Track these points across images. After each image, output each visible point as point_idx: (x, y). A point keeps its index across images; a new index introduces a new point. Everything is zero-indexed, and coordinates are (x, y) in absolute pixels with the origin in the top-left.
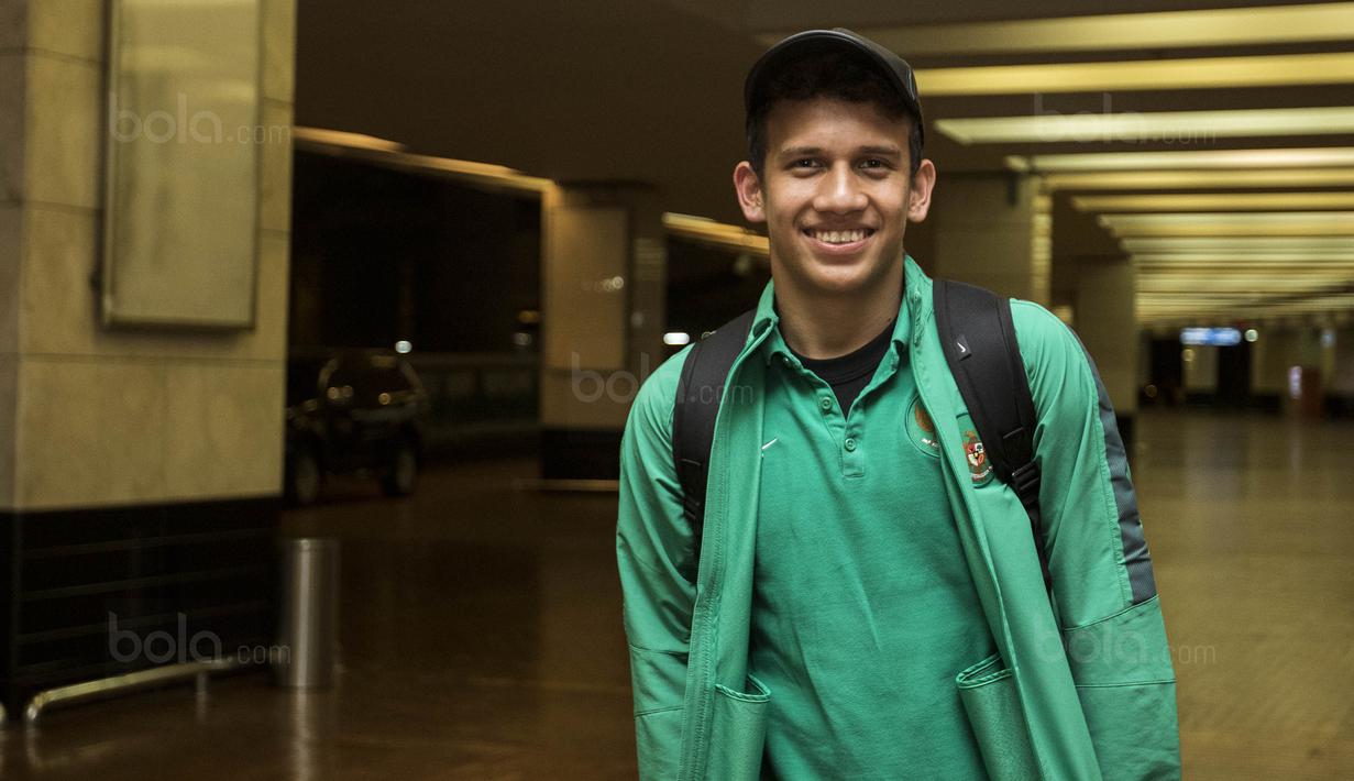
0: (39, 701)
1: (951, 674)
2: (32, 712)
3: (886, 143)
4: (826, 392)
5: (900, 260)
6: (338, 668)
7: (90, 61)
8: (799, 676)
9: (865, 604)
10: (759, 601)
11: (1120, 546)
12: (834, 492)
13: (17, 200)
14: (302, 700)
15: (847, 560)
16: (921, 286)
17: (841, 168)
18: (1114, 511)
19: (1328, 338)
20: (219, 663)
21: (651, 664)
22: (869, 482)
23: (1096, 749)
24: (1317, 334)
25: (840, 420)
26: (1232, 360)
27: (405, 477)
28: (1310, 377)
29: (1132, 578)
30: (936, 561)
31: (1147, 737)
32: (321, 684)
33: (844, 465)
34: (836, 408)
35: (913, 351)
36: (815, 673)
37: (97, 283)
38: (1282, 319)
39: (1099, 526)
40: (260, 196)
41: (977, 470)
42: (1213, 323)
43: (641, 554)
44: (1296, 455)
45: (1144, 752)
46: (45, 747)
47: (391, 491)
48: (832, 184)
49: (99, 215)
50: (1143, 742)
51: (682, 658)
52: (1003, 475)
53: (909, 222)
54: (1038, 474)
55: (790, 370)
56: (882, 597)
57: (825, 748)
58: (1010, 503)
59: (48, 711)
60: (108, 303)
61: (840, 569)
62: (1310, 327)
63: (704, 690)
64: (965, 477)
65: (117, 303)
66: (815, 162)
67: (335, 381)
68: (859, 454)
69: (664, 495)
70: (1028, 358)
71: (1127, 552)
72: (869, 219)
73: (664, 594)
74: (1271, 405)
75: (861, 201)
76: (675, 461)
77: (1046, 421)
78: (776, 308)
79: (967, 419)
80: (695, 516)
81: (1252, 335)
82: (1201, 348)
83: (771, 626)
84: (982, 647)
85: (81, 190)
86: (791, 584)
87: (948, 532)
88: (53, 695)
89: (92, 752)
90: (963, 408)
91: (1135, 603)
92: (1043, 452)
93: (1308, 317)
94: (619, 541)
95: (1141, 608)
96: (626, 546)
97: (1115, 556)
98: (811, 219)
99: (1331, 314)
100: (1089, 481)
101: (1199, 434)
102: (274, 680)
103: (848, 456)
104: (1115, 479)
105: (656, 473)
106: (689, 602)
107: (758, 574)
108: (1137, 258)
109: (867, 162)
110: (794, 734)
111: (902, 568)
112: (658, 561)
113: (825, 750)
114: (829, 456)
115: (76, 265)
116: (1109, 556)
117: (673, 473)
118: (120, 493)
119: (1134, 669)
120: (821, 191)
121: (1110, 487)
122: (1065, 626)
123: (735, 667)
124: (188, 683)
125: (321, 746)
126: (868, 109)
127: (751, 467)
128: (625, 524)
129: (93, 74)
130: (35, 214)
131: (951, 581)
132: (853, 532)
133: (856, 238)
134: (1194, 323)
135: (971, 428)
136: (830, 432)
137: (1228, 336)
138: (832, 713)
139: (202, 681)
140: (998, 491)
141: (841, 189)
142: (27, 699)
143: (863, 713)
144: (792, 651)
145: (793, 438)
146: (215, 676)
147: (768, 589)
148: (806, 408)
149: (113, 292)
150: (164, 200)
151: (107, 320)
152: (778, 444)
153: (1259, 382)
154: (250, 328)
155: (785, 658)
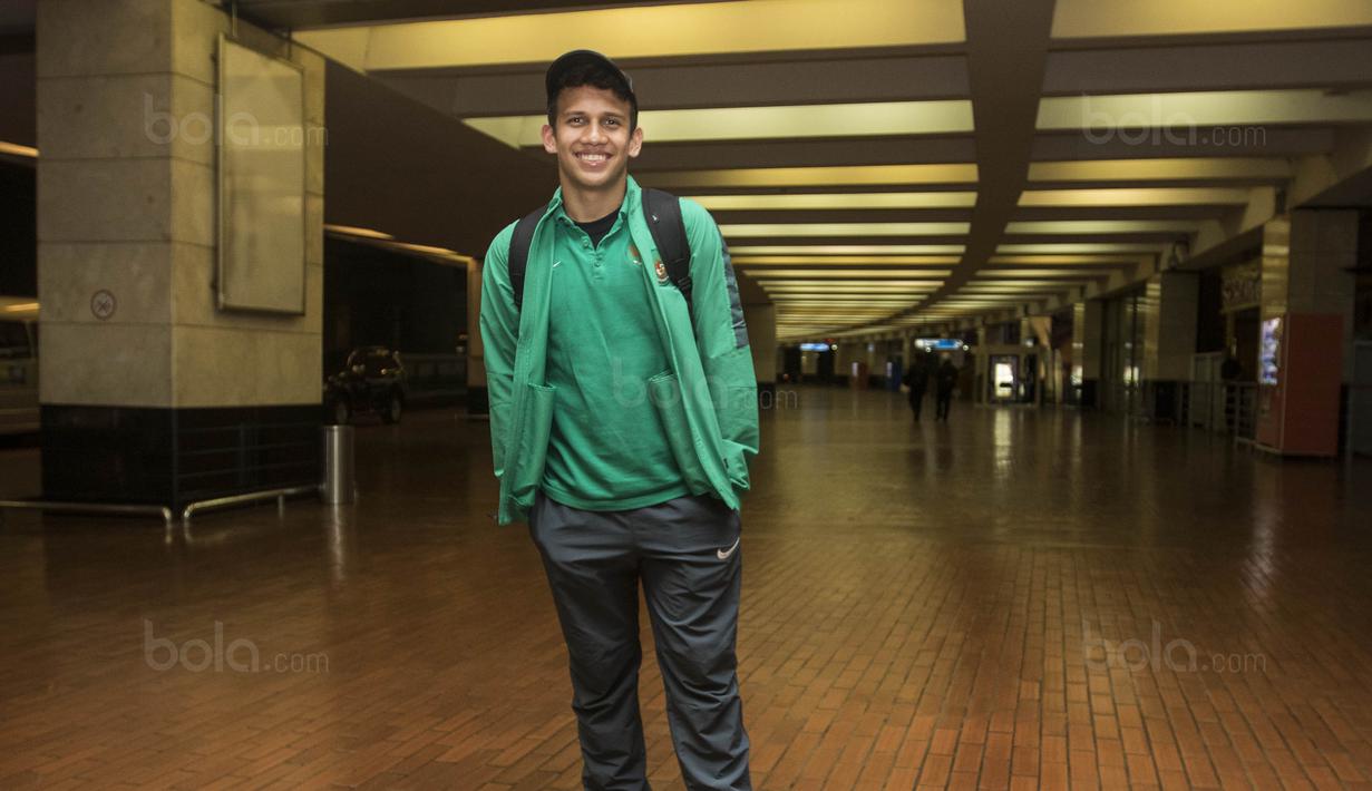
0: (190, 508)
1: (647, 378)
2: (186, 514)
3: (616, 111)
4: (586, 239)
5: (624, 175)
6: (356, 494)
7: (207, 165)
8: (571, 381)
9: (604, 343)
10: (551, 344)
11: (731, 319)
12: (589, 287)
13: (168, 240)
14: (336, 509)
15: (595, 321)
16: (636, 190)
17: (595, 122)
18: (729, 303)
19: (871, 349)
20: (291, 491)
21: (497, 380)
22: (606, 282)
23: (718, 418)
24: (866, 345)
25: (593, 252)
26: (825, 359)
27: (396, 413)
28: (862, 367)
29: (736, 335)
30: (640, 323)
31: (743, 413)
32: (346, 501)
33: (593, 274)
34: (591, 246)
35: (630, 216)
36: (580, 378)
37: (214, 286)
38: (849, 338)
39: (721, 309)
40: (306, 244)
41: (661, 277)
42: (816, 342)
43: (493, 324)
44: (855, 404)
45: (741, 421)
46: (194, 532)
47: (388, 420)
48: (590, 130)
49: (215, 249)
50: (741, 415)
51: (511, 377)
52: (674, 281)
53: (629, 157)
54: (691, 283)
55: (568, 225)
56: (612, 339)
57: (585, 416)
58: (677, 295)
59: (195, 514)
60: (221, 298)
61: (592, 325)
62: (862, 343)
63: (522, 385)
64: (655, 281)
65: (227, 297)
66: (582, 120)
67: (355, 362)
68: (602, 268)
69: (504, 292)
70: (687, 223)
71: (734, 322)
72: (608, 149)
73: (504, 346)
74: (843, 382)
75: (604, 139)
76: (510, 275)
77: (695, 255)
78: (562, 196)
79: (656, 252)
80: (518, 303)
81: (835, 347)
82: (810, 353)
83: (557, 356)
84: (662, 366)
85: (205, 236)
86: (568, 333)
87: (647, 308)
88: (198, 505)
89: (221, 536)
90: (654, 247)
91: (738, 347)
92: (694, 270)
93: (861, 337)
94: (481, 318)
95: (740, 350)
96: (485, 321)
97: (729, 325)
98: (579, 148)
99: (872, 335)
100: (717, 286)
101: (809, 395)
102: (321, 500)
103: (597, 269)
104: (730, 287)
105: (499, 281)
106: (515, 348)
107: (551, 329)
108: (778, 304)
109: (607, 121)
110: (569, 410)
111: (622, 325)
112: (501, 328)
113: (584, 417)
114: (586, 269)
115: (203, 277)
116: (725, 325)
117: (509, 281)
118: (233, 401)
119: (737, 380)
120: (585, 134)
121: (727, 290)
122: (704, 359)
123: (539, 376)
124: (273, 501)
125: (346, 529)
126: (609, 93)
127: (548, 275)
128: (484, 310)
129: (210, 172)
130: (179, 247)
131: (647, 332)
132: (599, 308)
133: (601, 158)
134: (806, 342)
135: (659, 258)
136: (587, 257)
137: (823, 347)
138: (587, 397)
139: (281, 500)
140: (671, 289)
141: (595, 134)
142: (184, 507)
143: (603, 398)
144: (567, 367)
145: (570, 262)
146: (288, 499)
147: (556, 337)
148: (576, 247)
149: (224, 291)
150: (252, 242)
151: (221, 307)
152: (561, 264)
153: (837, 371)
154: (303, 314)
155: (564, 371)
